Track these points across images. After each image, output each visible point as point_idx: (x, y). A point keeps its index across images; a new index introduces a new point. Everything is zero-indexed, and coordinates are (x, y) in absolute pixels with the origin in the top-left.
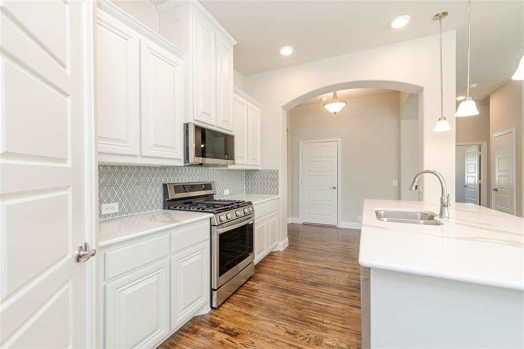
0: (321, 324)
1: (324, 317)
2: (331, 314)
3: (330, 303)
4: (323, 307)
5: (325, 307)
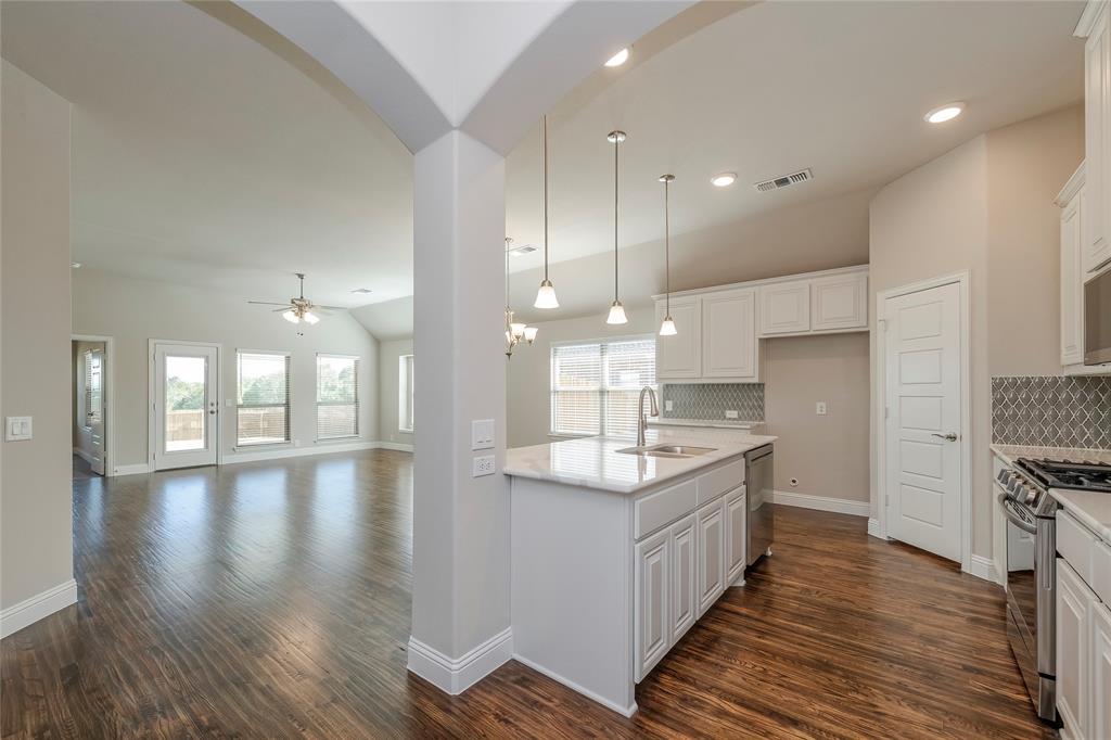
0: (803, 603)
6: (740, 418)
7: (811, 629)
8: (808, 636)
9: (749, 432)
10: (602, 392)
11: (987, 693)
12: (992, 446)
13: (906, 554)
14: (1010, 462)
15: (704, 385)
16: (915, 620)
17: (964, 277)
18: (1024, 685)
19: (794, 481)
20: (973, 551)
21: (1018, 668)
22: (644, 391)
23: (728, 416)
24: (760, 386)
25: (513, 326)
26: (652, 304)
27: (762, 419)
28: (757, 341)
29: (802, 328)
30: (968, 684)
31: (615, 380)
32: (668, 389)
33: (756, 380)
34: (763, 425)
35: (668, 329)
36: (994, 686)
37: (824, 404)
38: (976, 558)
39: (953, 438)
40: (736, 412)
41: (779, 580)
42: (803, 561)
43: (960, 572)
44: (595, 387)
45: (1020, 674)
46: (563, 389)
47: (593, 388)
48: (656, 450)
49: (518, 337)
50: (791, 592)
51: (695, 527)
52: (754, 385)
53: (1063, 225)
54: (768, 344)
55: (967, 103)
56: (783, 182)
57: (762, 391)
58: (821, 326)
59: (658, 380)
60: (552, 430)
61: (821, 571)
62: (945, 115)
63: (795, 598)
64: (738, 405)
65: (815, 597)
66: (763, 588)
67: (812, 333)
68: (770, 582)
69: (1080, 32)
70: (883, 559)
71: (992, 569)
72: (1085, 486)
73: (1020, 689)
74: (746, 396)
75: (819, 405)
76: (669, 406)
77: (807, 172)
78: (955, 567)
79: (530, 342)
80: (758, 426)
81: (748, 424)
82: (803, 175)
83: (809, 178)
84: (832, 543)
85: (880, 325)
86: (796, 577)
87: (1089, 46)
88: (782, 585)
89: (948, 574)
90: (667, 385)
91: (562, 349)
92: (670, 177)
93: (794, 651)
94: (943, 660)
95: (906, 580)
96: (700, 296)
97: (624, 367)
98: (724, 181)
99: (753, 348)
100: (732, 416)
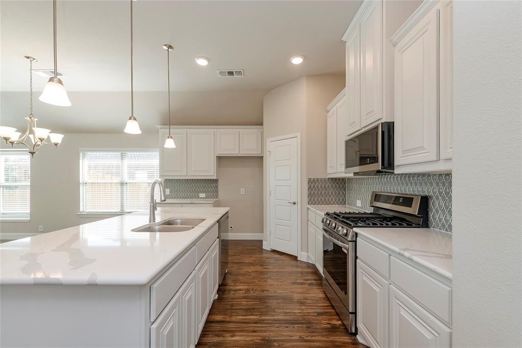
0: (248, 300)
1: (247, 305)
2: (241, 309)
3: (243, 319)
4: (249, 314)
5: (247, 314)
6: (206, 198)
7: (256, 317)
8: (256, 323)
9: (212, 205)
10: (122, 184)
11: (329, 326)
12: (308, 206)
13: (278, 256)
14: (323, 214)
15: (187, 180)
16: (293, 292)
17: (298, 135)
18: (338, 315)
19: (231, 227)
20: (302, 251)
21: (332, 306)
22: (155, 183)
23: (200, 197)
24: (216, 181)
25: (35, 129)
26: (157, 132)
27: (217, 197)
28: (215, 157)
29: (234, 152)
30: (321, 323)
31: (132, 176)
32: (168, 183)
33: (215, 178)
34: (218, 200)
35: (170, 144)
36: (329, 320)
37: (244, 189)
38: (303, 253)
39: (294, 203)
40: (204, 194)
41: (233, 288)
42: (242, 271)
43: (297, 260)
44: (116, 180)
45: (335, 309)
46: (91, 181)
47: (116, 181)
48: (163, 224)
49: (41, 140)
50: (241, 294)
51: (196, 281)
52: (213, 180)
53: (328, 119)
54: (220, 159)
55: (305, 58)
56: (231, 73)
57: (217, 183)
58: (244, 152)
59: (161, 176)
60: (81, 210)
61: (251, 275)
62: (297, 61)
63: (244, 297)
64: (205, 190)
65: (252, 294)
66: (227, 296)
67: (240, 155)
68: (230, 291)
69: (343, 39)
70: (272, 261)
71: (308, 257)
72: (383, 226)
73: (337, 317)
74: (209, 186)
75: (242, 189)
76: (168, 191)
77: (242, 71)
78: (295, 258)
79: (56, 145)
80: (216, 201)
81: (212, 201)
82: (239, 73)
83: (243, 76)
84: (251, 257)
85: (268, 153)
86: (242, 283)
87: (348, 45)
88: (236, 290)
89: (293, 263)
90: (166, 180)
91: (90, 154)
92: (170, 47)
93: (251, 338)
94: (309, 313)
95: (283, 270)
96: (186, 130)
97: (138, 168)
98: (202, 62)
99: (213, 162)
100: (203, 197)
